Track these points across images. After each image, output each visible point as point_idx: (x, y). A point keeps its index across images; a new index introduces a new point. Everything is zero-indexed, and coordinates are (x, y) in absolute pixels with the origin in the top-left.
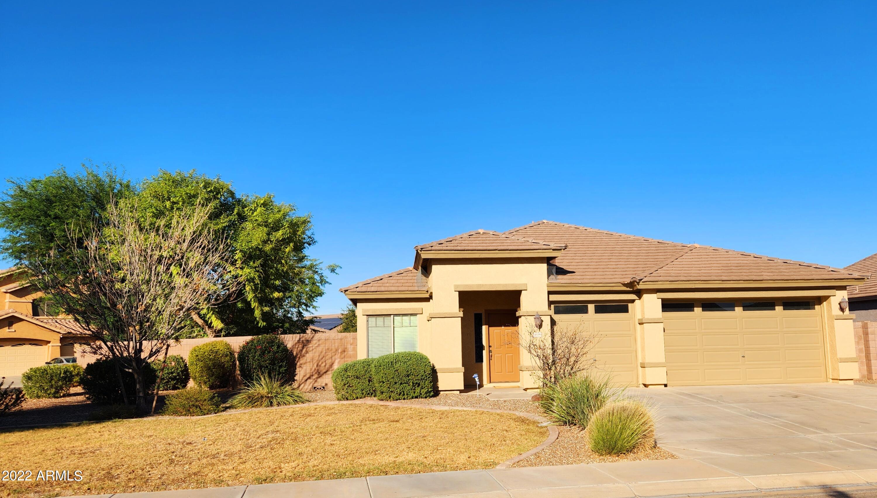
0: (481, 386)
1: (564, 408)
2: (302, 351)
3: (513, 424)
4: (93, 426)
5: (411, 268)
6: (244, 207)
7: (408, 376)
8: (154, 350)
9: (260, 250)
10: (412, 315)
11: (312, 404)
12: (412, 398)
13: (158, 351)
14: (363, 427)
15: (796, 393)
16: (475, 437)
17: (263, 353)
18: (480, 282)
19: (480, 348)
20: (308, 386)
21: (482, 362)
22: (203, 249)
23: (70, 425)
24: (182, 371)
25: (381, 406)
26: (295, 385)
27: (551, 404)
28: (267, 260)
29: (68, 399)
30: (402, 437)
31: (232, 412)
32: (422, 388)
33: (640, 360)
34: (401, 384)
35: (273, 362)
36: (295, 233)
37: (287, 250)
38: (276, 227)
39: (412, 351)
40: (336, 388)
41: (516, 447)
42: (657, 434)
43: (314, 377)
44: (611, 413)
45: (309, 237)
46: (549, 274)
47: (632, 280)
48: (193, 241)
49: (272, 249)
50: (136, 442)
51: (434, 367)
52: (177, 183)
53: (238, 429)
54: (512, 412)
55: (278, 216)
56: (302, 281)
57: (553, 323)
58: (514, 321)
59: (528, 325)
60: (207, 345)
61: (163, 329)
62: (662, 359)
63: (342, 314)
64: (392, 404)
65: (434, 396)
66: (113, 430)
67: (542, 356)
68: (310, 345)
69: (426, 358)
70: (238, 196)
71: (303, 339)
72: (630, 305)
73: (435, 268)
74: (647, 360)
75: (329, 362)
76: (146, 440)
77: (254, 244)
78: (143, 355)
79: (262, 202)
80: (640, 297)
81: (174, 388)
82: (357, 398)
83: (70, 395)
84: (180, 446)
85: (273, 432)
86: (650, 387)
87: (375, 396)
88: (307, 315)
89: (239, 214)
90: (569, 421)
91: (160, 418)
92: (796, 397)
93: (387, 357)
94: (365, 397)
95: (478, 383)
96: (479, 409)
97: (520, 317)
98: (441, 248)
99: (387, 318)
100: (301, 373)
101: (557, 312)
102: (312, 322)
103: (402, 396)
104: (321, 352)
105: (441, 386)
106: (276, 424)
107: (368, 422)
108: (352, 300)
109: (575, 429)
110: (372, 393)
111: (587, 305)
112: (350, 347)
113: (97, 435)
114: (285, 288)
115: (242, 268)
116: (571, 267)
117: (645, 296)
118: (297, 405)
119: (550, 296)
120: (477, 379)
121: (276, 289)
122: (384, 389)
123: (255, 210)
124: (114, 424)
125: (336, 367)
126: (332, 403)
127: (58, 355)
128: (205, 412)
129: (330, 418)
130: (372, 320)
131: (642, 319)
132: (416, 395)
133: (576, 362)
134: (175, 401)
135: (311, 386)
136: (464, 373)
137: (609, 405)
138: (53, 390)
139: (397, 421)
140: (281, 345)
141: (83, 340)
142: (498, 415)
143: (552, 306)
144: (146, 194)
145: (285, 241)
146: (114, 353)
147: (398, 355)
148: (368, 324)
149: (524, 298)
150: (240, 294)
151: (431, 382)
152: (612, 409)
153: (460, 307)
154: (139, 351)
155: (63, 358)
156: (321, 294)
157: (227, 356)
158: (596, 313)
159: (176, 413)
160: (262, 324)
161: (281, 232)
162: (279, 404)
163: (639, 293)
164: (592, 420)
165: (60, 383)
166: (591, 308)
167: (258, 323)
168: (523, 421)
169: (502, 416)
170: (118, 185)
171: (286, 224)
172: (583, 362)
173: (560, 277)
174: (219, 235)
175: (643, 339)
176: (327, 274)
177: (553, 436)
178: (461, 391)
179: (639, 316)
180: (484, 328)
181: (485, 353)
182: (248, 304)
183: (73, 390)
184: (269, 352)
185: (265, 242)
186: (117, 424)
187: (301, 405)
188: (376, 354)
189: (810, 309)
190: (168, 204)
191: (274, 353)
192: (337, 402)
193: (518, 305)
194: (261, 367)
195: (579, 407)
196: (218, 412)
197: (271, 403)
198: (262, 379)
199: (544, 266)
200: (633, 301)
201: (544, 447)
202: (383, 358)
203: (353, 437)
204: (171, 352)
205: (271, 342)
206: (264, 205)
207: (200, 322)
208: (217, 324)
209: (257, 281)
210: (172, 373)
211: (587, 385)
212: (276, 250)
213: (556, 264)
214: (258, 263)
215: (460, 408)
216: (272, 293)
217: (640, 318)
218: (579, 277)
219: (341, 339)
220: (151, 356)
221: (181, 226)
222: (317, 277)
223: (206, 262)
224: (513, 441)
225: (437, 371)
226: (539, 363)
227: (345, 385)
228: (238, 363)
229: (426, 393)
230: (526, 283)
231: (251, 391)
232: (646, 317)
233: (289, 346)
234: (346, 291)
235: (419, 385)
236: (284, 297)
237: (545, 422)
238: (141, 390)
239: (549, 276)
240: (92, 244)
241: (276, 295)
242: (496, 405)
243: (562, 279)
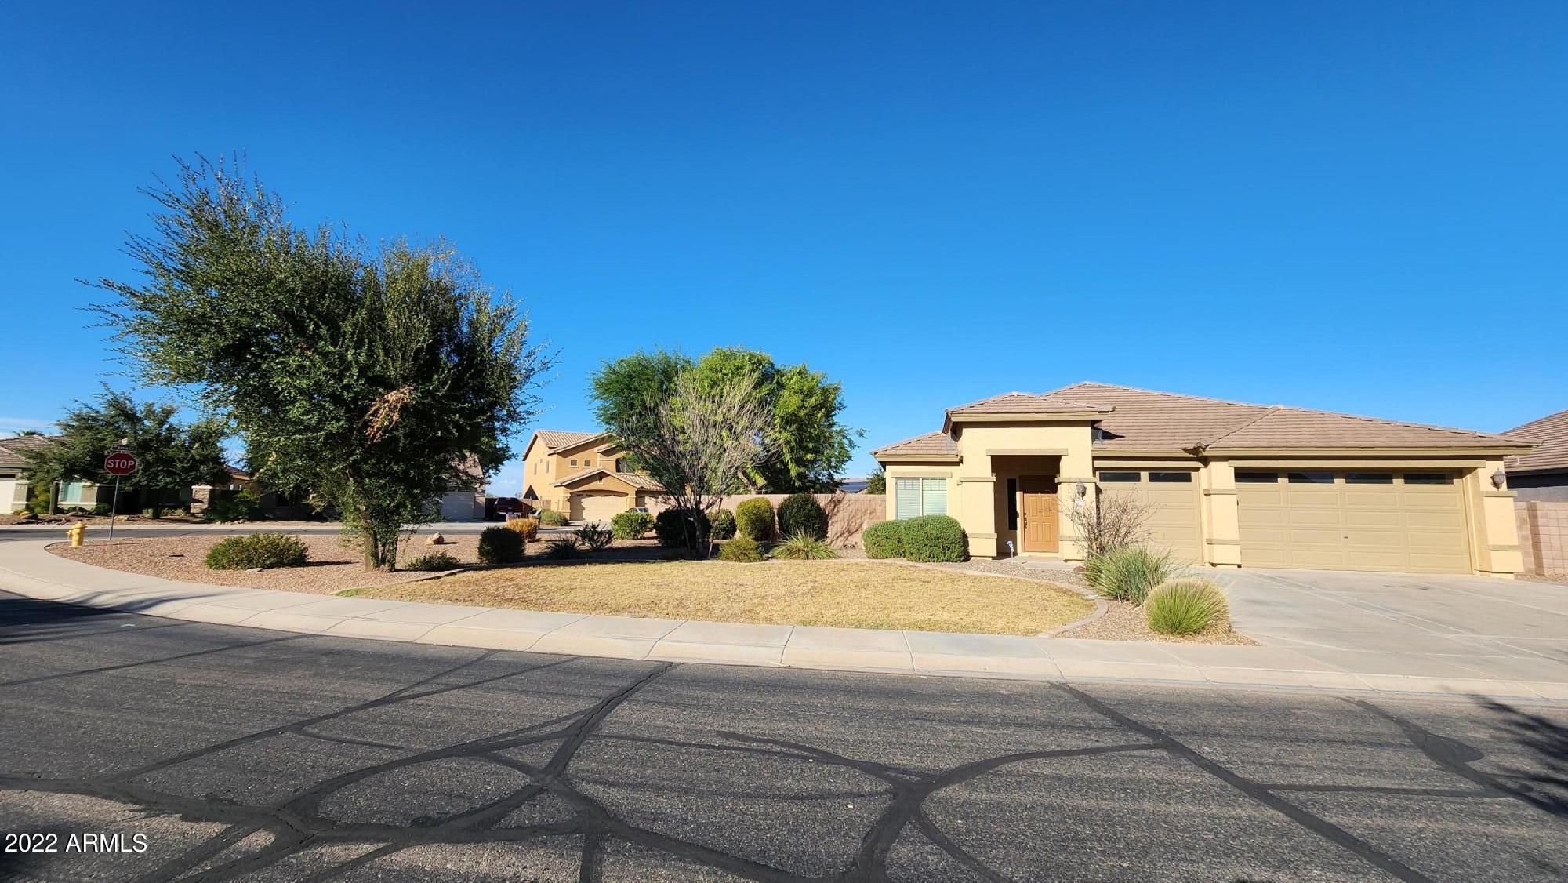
0: (1015, 554)
1: (1115, 581)
2: (833, 509)
3: (1054, 594)
4: (664, 564)
5: (940, 432)
6: (782, 376)
7: (938, 539)
8: (710, 502)
9: (795, 415)
10: (941, 478)
11: (843, 560)
12: (943, 561)
13: (713, 504)
14: (895, 584)
15: (1427, 585)
16: (1012, 604)
17: (799, 510)
18: (1014, 447)
19: (1013, 515)
20: (839, 543)
21: (1016, 529)
22: (750, 413)
23: (648, 562)
24: (730, 523)
25: (911, 566)
26: (828, 541)
27: (1099, 576)
28: (802, 425)
29: (644, 541)
30: (935, 597)
31: (774, 561)
32: (952, 552)
33: (1206, 536)
34: (931, 546)
35: (808, 518)
36: (827, 398)
37: (819, 415)
38: (809, 394)
39: (941, 514)
40: (866, 546)
41: (1059, 617)
42: (1231, 617)
43: (845, 535)
44: (1174, 591)
45: (840, 403)
46: (1094, 438)
47: (1196, 446)
48: (742, 407)
49: (806, 414)
50: (699, 580)
51: (964, 532)
52: (727, 357)
53: (780, 577)
54: (1051, 582)
55: (812, 384)
56: (831, 445)
57: (1098, 491)
58: (1052, 488)
59: (1070, 491)
60: (751, 501)
61: (716, 485)
62: (1234, 535)
63: (868, 479)
64: (922, 566)
65: (965, 561)
66: (680, 569)
67: (1087, 525)
68: (841, 505)
69: (957, 522)
70: (777, 367)
71: (835, 499)
72: (1193, 474)
73: (966, 432)
74: (1215, 537)
75: (858, 522)
76: (706, 579)
77: (791, 410)
78: (702, 507)
79: (798, 371)
80: (1206, 465)
81: (724, 538)
82: (887, 558)
83: (645, 538)
84: (735, 587)
85: (811, 582)
86: (1218, 566)
87: (904, 557)
88: (837, 477)
89: (778, 383)
90: (1120, 595)
91: (715, 561)
92: (1425, 589)
93: (916, 519)
94: (894, 557)
95: (1013, 550)
96: (1014, 577)
97: (1060, 483)
98: (973, 411)
99: (915, 481)
100: (833, 530)
101: (1102, 479)
102: (840, 484)
103: (932, 558)
104: (852, 512)
105: (972, 551)
106: (813, 575)
107: (900, 581)
108: (881, 462)
109: (1128, 606)
110: (902, 554)
111: (1139, 474)
112: (879, 509)
113: (669, 571)
114: (815, 451)
115: (780, 432)
116: (1119, 431)
117: (1213, 465)
118: (830, 560)
119: (1095, 462)
120: (1011, 546)
121: (809, 451)
122: (913, 551)
123: (792, 378)
124: (680, 564)
125: (865, 527)
126: (863, 560)
127: (633, 506)
128: (752, 559)
129: (863, 574)
130: (901, 482)
131: (1208, 490)
132: (946, 558)
133: (1127, 533)
134: (727, 548)
135: (842, 544)
136: (997, 540)
137: (1170, 581)
138: (633, 533)
139: (928, 582)
140: (814, 503)
141: (654, 494)
142: (1036, 584)
143: (1098, 473)
144: (703, 366)
145: (818, 407)
146: (679, 504)
147: (928, 517)
148: (896, 487)
149: (1064, 464)
150: (780, 455)
151: (961, 547)
152: (1175, 585)
153: (992, 472)
154: (699, 503)
155: (637, 508)
156: (850, 458)
157: (767, 511)
158: (1150, 481)
159: (727, 559)
160: (797, 483)
161: (813, 399)
162: (814, 558)
163: (1206, 461)
164: (1150, 595)
165: (638, 528)
166: (1144, 475)
167: (794, 481)
168: (1065, 592)
169: (1040, 586)
170: (682, 361)
171: (818, 391)
172: (1137, 533)
173: (1106, 441)
174: (762, 402)
175: (1210, 514)
176: (855, 438)
177: (1101, 611)
178: (994, 558)
179: (1204, 486)
180: (1019, 495)
181: (1019, 520)
182: (786, 465)
183: (647, 535)
184: (804, 510)
185: (800, 408)
186: (683, 564)
187: (834, 560)
188: (905, 516)
189: (1445, 483)
190: (720, 375)
191: (809, 511)
192: (867, 560)
193: (1058, 471)
194: (797, 523)
195: (1133, 581)
196: (762, 560)
197: (807, 556)
198: (799, 534)
199: (1088, 430)
200: (1197, 469)
201: (1092, 620)
202: (913, 520)
203: (886, 593)
204: (723, 507)
205: (806, 501)
206: (799, 373)
207: (745, 481)
208: (761, 481)
209: (793, 444)
210: (722, 524)
211: (1141, 556)
212: (810, 415)
213: (1103, 428)
214: (795, 427)
215: (992, 574)
216: (806, 454)
217: (1206, 488)
218: (1129, 442)
219: (870, 501)
220: (708, 507)
221: (732, 395)
222: (845, 441)
223: (751, 425)
224: (1056, 611)
225: (968, 536)
226: (1083, 532)
227: (875, 544)
228: (777, 518)
229: (956, 557)
230: (1065, 447)
231: (789, 544)
232: (1214, 487)
233: (822, 505)
234: (876, 453)
235: (949, 548)
236: (814, 459)
237: (1091, 594)
238: (700, 536)
239: (1093, 440)
240: (663, 411)
241: (809, 456)
242: (1033, 573)
243: (1108, 444)
